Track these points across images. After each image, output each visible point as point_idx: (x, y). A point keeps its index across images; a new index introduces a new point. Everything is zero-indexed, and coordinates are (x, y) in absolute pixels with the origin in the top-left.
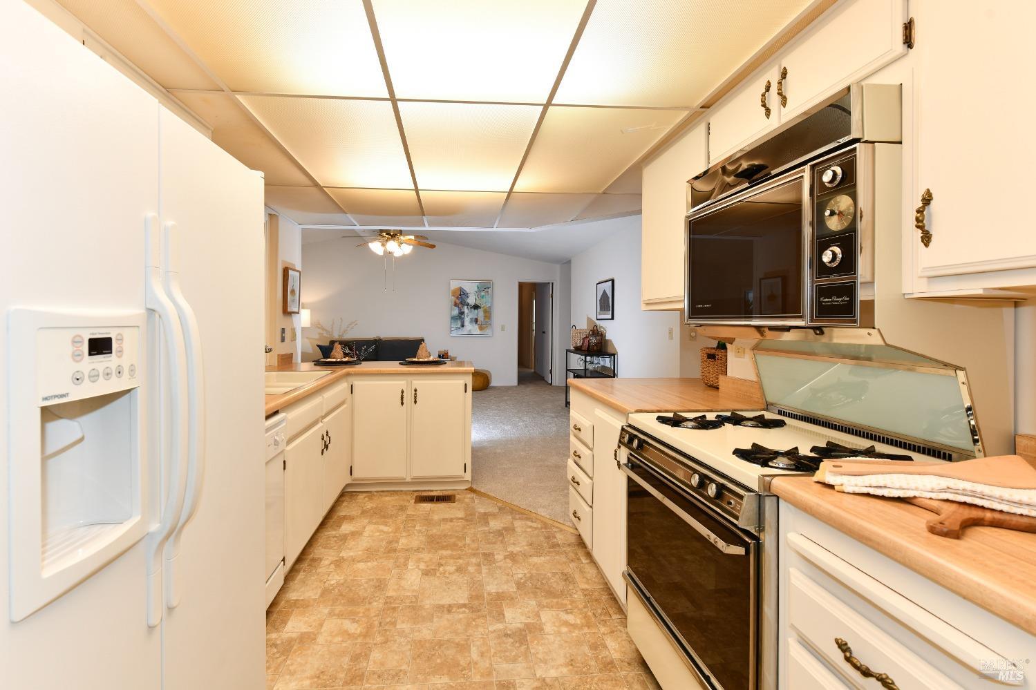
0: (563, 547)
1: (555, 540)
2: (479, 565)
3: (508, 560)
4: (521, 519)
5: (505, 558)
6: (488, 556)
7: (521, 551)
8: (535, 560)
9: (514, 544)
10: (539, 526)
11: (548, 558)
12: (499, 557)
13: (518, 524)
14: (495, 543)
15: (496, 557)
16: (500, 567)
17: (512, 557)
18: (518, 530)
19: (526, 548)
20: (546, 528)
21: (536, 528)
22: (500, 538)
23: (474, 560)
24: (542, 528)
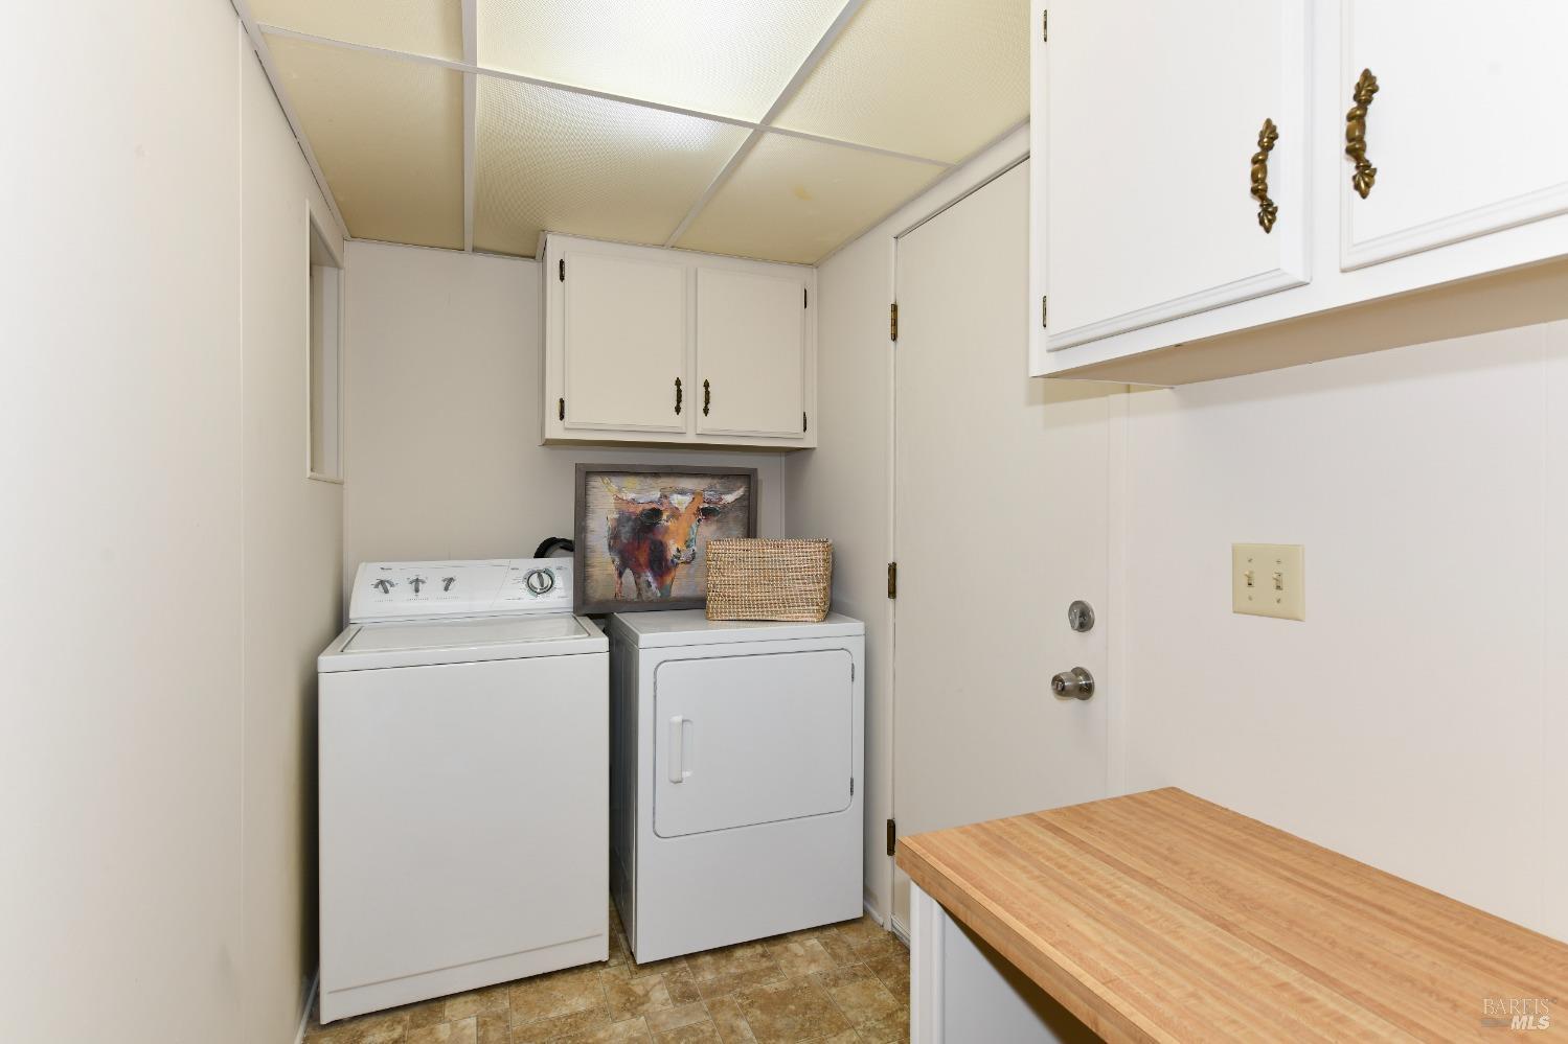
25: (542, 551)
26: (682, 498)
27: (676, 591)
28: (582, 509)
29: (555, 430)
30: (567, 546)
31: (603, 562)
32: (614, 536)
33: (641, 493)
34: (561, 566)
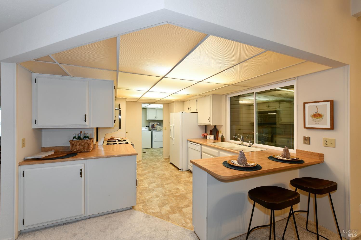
0: (140, 202)
1: (143, 205)
2: (166, 193)
3: (158, 195)
4: (157, 213)
5: (159, 196)
6: (164, 195)
7: (155, 198)
8: (150, 197)
9: (157, 201)
10: (149, 210)
11: (146, 198)
12: (161, 196)
13: (158, 210)
14: (164, 200)
15: (162, 196)
16: (160, 193)
17: (157, 196)
18: (157, 207)
19: (153, 200)
20: (146, 210)
21: (150, 209)
22: (163, 202)
23: (168, 194)
24: (148, 209)
25: (146, 127)
26: (155, 123)
27: (155, 129)
28: (149, 124)
29: (147, 120)
30: (148, 127)
31: (150, 127)
32: (151, 126)
33: (153, 123)
34: (147, 128)
